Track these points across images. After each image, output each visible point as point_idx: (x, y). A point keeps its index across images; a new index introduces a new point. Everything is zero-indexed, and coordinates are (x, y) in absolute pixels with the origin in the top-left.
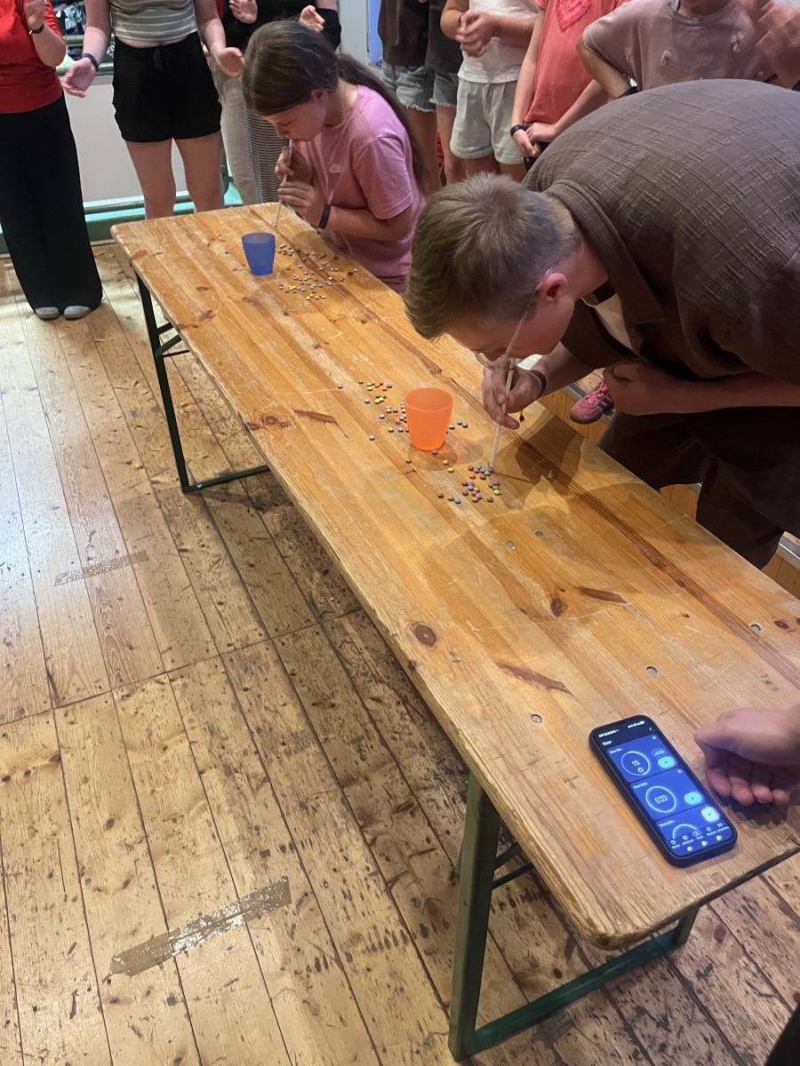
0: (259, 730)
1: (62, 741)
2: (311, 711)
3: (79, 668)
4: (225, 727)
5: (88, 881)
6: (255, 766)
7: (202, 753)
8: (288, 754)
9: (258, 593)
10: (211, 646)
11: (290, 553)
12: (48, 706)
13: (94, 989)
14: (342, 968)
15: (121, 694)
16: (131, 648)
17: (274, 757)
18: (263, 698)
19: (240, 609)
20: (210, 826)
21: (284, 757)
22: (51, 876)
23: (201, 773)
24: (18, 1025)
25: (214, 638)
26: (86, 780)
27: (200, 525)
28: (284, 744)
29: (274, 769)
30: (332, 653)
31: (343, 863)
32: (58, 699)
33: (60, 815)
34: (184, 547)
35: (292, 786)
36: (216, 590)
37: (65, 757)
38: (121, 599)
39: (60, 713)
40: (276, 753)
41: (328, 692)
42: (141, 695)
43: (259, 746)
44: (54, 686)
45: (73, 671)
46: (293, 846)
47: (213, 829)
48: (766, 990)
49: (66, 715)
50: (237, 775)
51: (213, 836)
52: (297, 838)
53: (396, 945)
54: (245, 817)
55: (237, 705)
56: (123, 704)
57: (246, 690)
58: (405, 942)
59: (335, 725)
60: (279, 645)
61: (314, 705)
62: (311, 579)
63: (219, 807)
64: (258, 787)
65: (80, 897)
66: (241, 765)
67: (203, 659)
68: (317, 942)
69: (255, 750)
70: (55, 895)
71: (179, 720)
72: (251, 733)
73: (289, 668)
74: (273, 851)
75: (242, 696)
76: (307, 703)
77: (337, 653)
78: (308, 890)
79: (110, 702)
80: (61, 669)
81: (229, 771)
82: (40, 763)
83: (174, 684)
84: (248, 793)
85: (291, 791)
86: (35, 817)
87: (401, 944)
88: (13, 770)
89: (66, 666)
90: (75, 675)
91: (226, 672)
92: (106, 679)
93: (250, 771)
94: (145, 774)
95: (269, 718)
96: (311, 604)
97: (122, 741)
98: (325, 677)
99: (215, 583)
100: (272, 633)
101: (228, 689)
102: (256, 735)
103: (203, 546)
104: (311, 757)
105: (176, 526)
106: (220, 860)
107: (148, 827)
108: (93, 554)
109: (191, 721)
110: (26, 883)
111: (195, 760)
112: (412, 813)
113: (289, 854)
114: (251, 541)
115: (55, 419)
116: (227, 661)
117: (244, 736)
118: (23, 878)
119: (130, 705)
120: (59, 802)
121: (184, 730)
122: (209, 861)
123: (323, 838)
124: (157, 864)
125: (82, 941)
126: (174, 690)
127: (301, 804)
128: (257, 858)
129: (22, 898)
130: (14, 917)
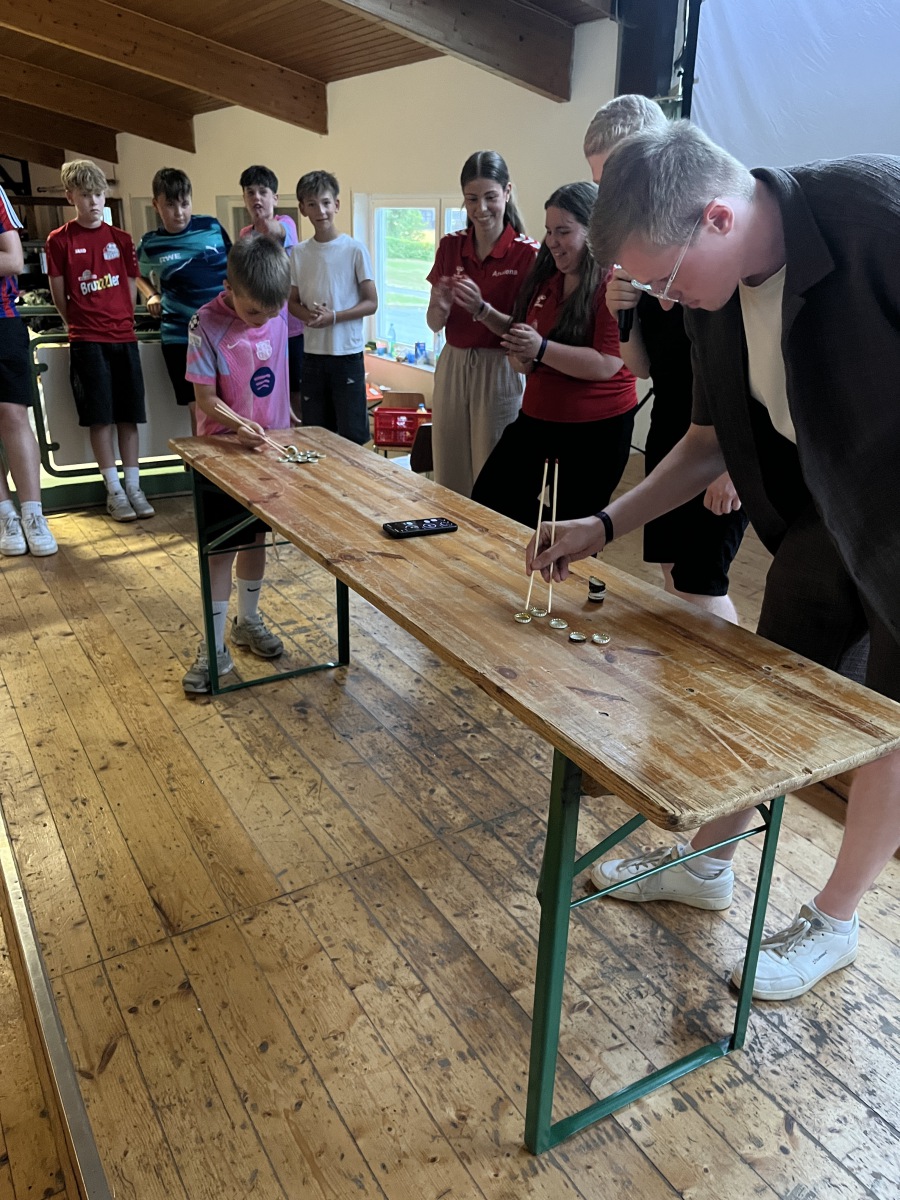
0: (403, 943)
1: (186, 967)
2: (454, 921)
3: (189, 896)
4: (366, 942)
5: (254, 1106)
6: (407, 977)
7: (348, 969)
8: (442, 964)
9: (365, 814)
10: (329, 866)
12: (162, 934)
14: (560, 1168)
15: (242, 918)
16: (241, 873)
17: (427, 968)
18: (399, 912)
19: (350, 829)
20: (376, 1040)
21: (439, 968)
23: (352, 989)
25: (330, 858)
26: (225, 1005)
27: (286, 753)
28: (434, 955)
29: (431, 979)
30: (460, 866)
32: (171, 927)
33: (206, 1043)
34: (273, 775)
35: (455, 995)
36: (319, 813)
37: (196, 984)
38: (217, 827)
39: (178, 940)
40: (429, 964)
41: (467, 903)
42: (265, 918)
43: (409, 958)
44: (164, 914)
45: (183, 898)
46: (473, 1054)
47: (381, 1043)
49: (186, 942)
50: (392, 988)
51: (383, 1050)
52: (475, 1045)
53: (611, 1139)
54: (412, 1029)
55: (373, 922)
56: (247, 927)
57: (379, 906)
58: (620, 1137)
59: (484, 933)
60: (402, 863)
61: (455, 915)
62: (419, 799)
63: (381, 1020)
64: (418, 998)
65: (249, 1123)
66: (394, 979)
67: (324, 880)
69: (405, 963)
70: (219, 1124)
71: (314, 940)
72: (397, 947)
73: (419, 883)
74: (453, 1060)
75: (376, 913)
76: (447, 914)
77: (466, 866)
78: (501, 1092)
79: (231, 925)
80: (169, 898)
81: (382, 985)
82: (168, 992)
83: (298, 904)
84: (409, 1004)
85: (454, 1000)
86: (176, 1047)
87: (616, 1140)
88: (139, 1000)
89: (173, 895)
90: (186, 902)
91: (352, 891)
92: (221, 904)
93: (405, 983)
94: (289, 994)
95: (411, 930)
96: (426, 820)
97: (255, 963)
98: (460, 889)
99: (317, 806)
100: (390, 849)
101: (359, 906)
102: (402, 949)
103: (294, 773)
104: (467, 966)
105: (260, 755)
106: (396, 1073)
107: (308, 1046)
108: (175, 785)
109: (327, 939)
110: (183, 1114)
111: (341, 976)
112: (590, 1012)
113: (470, 1061)
114: (345, 765)
115: (100, 661)
116: (350, 878)
117: (390, 950)
118: (178, 1109)
119: (256, 928)
120: (200, 1029)
121: (322, 949)
122: (384, 1075)
123: (502, 1042)
124: (328, 1084)
125: (264, 1166)
126: (300, 910)
127: (470, 1012)
128: (437, 1068)
129: (182, 1130)
130: (178, 1150)
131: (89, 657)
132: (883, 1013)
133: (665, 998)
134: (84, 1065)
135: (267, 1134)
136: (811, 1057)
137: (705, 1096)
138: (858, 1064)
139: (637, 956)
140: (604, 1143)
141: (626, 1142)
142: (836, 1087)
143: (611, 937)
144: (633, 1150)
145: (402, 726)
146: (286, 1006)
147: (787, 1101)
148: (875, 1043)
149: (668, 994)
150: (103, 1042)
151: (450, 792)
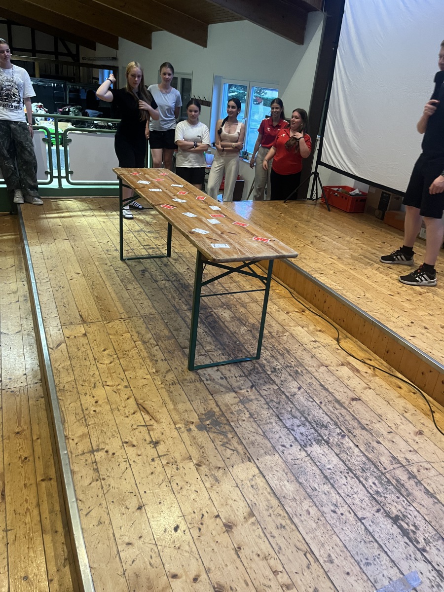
0: (155, 334)
1: (86, 331)
2: (173, 332)
3: (91, 315)
4: (143, 332)
5: (98, 362)
6: (152, 341)
7: (135, 337)
8: (165, 340)
9: (155, 302)
10: (138, 314)
11: (167, 293)
12: (81, 322)
13: (101, 383)
14: (180, 385)
15: (106, 322)
16: (109, 312)
18: (156, 327)
19: (149, 305)
21: (164, 341)
22: (85, 359)
23: (135, 342)
24: (77, 388)
25: (139, 312)
26: (95, 340)
27: (134, 283)
28: (163, 338)
29: (160, 343)
31: (182, 365)
32: (84, 321)
33: (88, 347)
34: (128, 288)
36: (139, 300)
37: (87, 334)
38: (105, 299)
39: (85, 325)
40: (161, 340)
42: (113, 323)
43: (155, 338)
44: (82, 318)
45: (89, 315)
46: (166, 360)
47: (139, 354)
48: (311, 400)
49: (87, 325)
50: (147, 343)
51: (139, 356)
52: (167, 358)
53: (198, 382)
54: (150, 353)
55: (147, 328)
56: (107, 324)
57: (151, 325)
58: (201, 382)
59: (181, 335)
60: (163, 316)
61: (174, 330)
62: (175, 301)
63: (141, 350)
64: (154, 347)
65: (95, 364)
66: (149, 341)
67: (135, 316)
68: (173, 379)
69: (153, 338)
70: (88, 363)
71: (127, 329)
72: (152, 334)
73: (166, 321)
74: (159, 360)
75: (149, 326)
76: (172, 330)
77: (183, 319)
78: (170, 369)
79: (102, 323)
80: (85, 315)
81: (144, 342)
82: (79, 335)
83: (125, 321)
84: (151, 347)
85: (165, 348)
86: (79, 346)
87: (199, 382)
88: (71, 336)
89: (86, 314)
91: (143, 320)
92: (101, 318)
93: (152, 343)
94: (115, 340)
95: (158, 331)
96: (174, 307)
97: (107, 332)
98: (178, 324)
99: (140, 298)
100: (160, 312)
101: (144, 324)
102: (154, 335)
103: (135, 289)
104: (172, 342)
105: (125, 282)
106: (141, 360)
107: (117, 352)
108: (93, 287)
109: (131, 330)
110: (77, 360)
111: (133, 339)
112: (206, 357)
113: (164, 361)
114: (153, 289)
115: (76, 249)
116: (144, 317)
117: (150, 335)
118: (76, 359)
119: (110, 325)
120: (87, 344)
121: (129, 332)
122: (138, 361)
123: (176, 359)
124: (120, 360)
125: (97, 373)
126: (125, 323)
127: (169, 352)
128: (154, 362)
129: (76, 363)
130: (74, 367)
131: (72, 247)
132: (298, 369)
133: (231, 357)
134: (51, 347)
135: (100, 367)
136: (268, 375)
137: (231, 378)
138: (282, 378)
139: (227, 347)
140: (195, 382)
141: (202, 383)
142: (271, 382)
143: (222, 341)
144: (203, 384)
145: (177, 281)
146: (114, 343)
147: (255, 382)
148: (290, 375)
149: (232, 356)
150: (58, 343)
151: (186, 300)
